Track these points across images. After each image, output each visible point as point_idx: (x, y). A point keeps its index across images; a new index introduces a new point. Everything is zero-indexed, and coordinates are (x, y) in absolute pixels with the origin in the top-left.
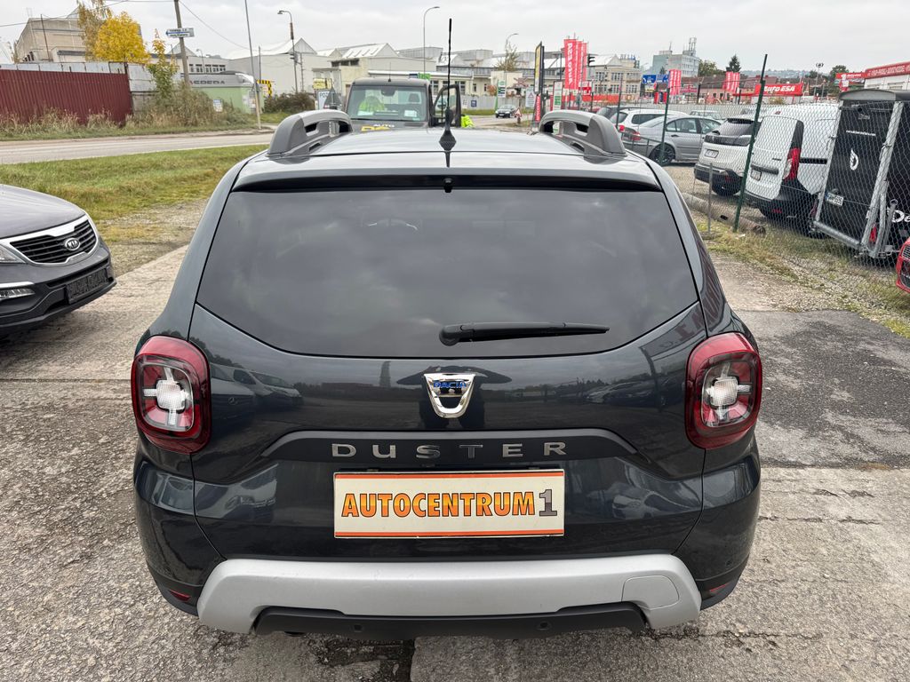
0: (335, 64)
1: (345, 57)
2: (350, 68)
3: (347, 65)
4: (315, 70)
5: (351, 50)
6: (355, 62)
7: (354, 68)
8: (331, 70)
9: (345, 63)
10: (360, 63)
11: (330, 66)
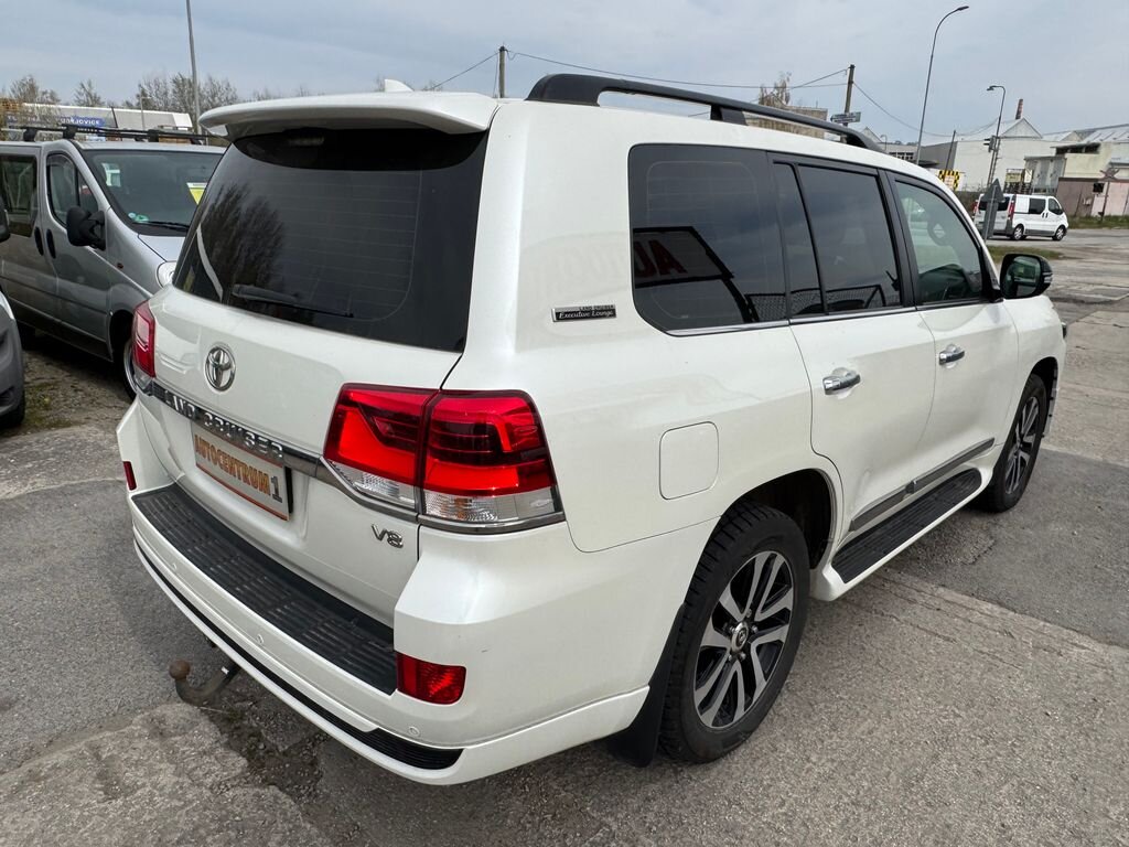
0: (1061, 151)
1: (1084, 142)
2: (1083, 157)
3: (1081, 152)
4: (1027, 160)
5: (1099, 132)
6: (1092, 148)
8: (1051, 159)
9: (1076, 149)
10: (1099, 150)
11: (1053, 153)
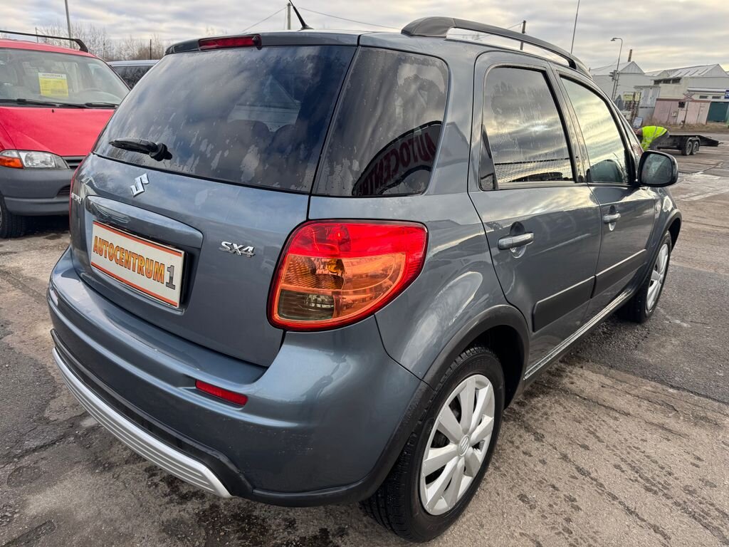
0: (657, 82)
2: (671, 86)
3: (669, 83)
4: (637, 87)
5: (680, 71)
6: (677, 80)
7: (674, 85)
8: (651, 87)
9: (667, 81)
10: (681, 81)
11: (652, 83)
